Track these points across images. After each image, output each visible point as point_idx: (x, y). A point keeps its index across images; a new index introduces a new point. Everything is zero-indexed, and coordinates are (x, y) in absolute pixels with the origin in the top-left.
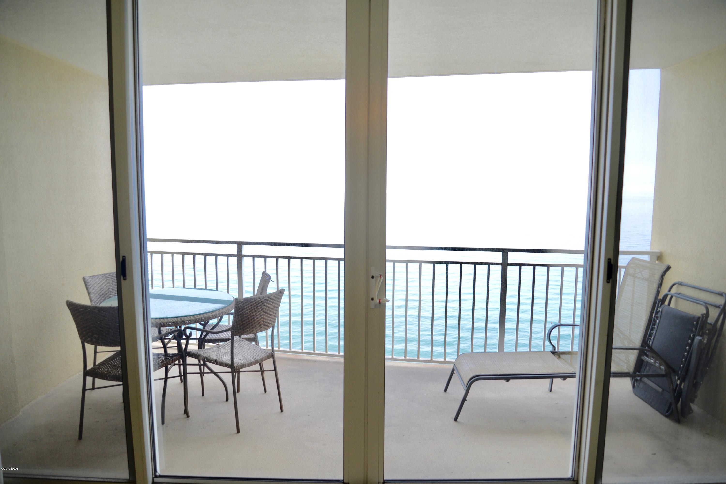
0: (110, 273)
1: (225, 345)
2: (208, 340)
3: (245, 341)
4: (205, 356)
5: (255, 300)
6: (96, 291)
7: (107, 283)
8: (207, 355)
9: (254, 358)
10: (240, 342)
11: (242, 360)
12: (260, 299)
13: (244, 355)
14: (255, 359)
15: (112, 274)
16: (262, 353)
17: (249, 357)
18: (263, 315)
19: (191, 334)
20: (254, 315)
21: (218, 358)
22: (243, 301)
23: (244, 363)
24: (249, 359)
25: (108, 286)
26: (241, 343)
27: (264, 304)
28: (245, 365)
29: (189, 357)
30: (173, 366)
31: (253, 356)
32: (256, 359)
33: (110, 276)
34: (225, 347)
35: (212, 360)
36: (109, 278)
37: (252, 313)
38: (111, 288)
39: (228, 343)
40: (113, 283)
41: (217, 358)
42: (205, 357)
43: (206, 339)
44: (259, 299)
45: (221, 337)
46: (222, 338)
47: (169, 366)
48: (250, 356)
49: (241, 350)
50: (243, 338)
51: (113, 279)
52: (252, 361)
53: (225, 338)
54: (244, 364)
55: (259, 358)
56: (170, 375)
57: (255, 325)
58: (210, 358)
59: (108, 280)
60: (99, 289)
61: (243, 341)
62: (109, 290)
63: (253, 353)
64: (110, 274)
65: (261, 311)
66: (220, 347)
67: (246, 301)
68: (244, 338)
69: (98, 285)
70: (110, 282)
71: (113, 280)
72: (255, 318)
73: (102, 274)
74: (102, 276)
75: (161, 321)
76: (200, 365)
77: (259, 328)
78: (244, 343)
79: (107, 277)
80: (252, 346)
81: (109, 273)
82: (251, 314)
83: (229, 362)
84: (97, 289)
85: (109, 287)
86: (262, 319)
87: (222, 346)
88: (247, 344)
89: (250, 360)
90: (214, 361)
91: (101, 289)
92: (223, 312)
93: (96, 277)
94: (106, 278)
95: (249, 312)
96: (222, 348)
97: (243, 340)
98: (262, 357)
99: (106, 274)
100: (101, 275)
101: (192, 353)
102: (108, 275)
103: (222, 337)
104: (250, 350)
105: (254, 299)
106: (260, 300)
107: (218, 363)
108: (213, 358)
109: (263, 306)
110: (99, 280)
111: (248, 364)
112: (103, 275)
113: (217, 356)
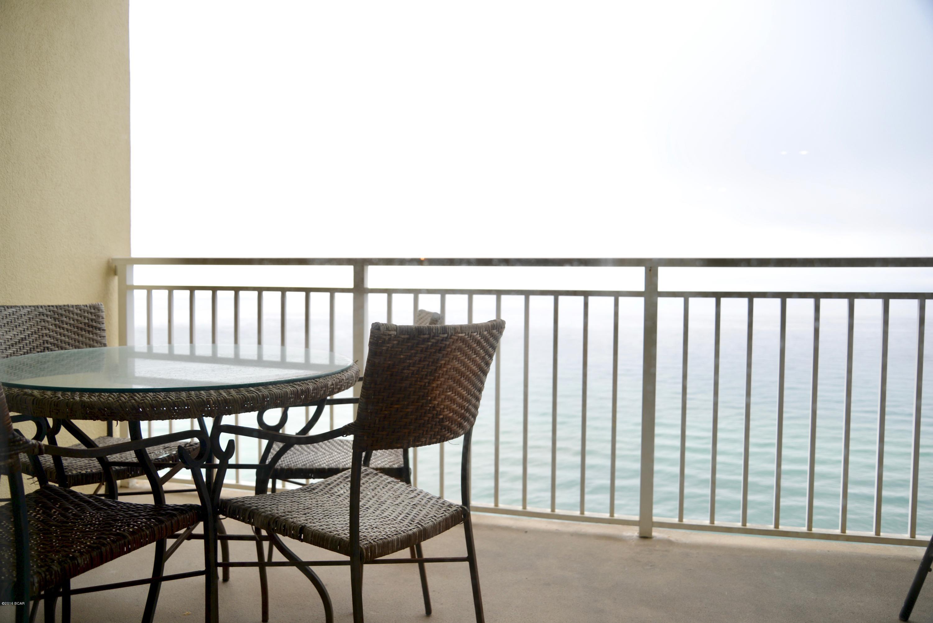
0: (53, 306)
1: (329, 484)
2: (282, 469)
3: (381, 474)
4: (271, 514)
5: (432, 334)
6: (5, 343)
7: (42, 329)
8: (276, 511)
9: (415, 524)
10: (368, 477)
11: (382, 529)
12: (446, 335)
13: (386, 514)
14: (419, 526)
15: (55, 309)
16: (434, 509)
17: (400, 518)
18: (451, 388)
19: (231, 445)
20: (425, 385)
21: (310, 521)
22: (395, 333)
23: (389, 539)
24: (402, 525)
25: (43, 336)
26: (370, 479)
27: (455, 354)
28: (393, 546)
29: (224, 517)
30: (185, 541)
31: (410, 517)
32: (422, 526)
33: (50, 311)
34: (327, 489)
35: (290, 527)
36: (47, 316)
37: (422, 378)
38: (52, 340)
39: (335, 481)
40: (58, 329)
41: (306, 520)
42: (270, 516)
43: (276, 466)
44: (443, 334)
45: (316, 465)
46: (318, 467)
47: (170, 542)
48: (403, 515)
49: (375, 499)
50: (373, 469)
51: (57, 320)
52: (410, 532)
53: (327, 467)
54: (388, 542)
55: (431, 523)
56: (169, 569)
57: (427, 418)
58: (286, 520)
59: (44, 322)
60: (17, 340)
61: (376, 474)
62: (46, 345)
63: (409, 508)
64: (51, 308)
65: (447, 377)
66: (314, 489)
67: (404, 335)
68: (375, 467)
69: (13, 329)
70: (51, 327)
71: (57, 323)
72: (428, 396)
73: (30, 306)
74: (29, 310)
75: (135, 400)
76: (258, 539)
77: (437, 430)
78: (379, 481)
79: (43, 315)
80: (402, 489)
81: (49, 306)
82: (416, 381)
83: (344, 533)
84: (11, 339)
85: (46, 338)
86: (447, 403)
87: (321, 487)
88: (389, 483)
89: (404, 528)
90: (298, 530)
91: (22, 339)
92: (326, 386)
93: (10, 310)
94: (39, 315)
95: (413, 374)
96: (320, 494)
97: (375, 472)
98: (438, 520)
99: (42, 307)
100: (26, 307)
101: (235, 504)
102: (46, 310)
103: (320, 465)
104: (399, 500)
105: (429, 334)
106: (447, 338)
107: (310, 535)
108: (295, 520)
109: (453, 359)
110: (18, 318)
111: (401, 541)
112: (33, 308)
113: (305, 514)
